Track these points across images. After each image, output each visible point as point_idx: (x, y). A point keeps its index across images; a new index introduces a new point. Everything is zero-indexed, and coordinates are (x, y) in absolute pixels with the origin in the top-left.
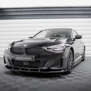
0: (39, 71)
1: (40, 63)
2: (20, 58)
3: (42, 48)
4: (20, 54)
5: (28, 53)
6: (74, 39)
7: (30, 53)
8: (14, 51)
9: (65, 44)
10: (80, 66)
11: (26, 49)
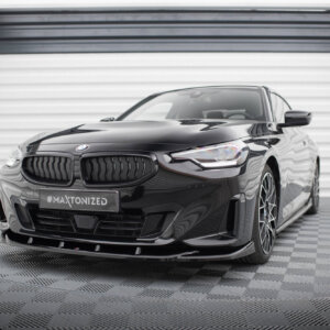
0: (138, 251)
1: (143, 218)
2: (63, 201)
3: (150, 160)
4: (63, 182)
5: (95, 178)
6: (280, 126)
7: (102, 177)
8: (39, 169)
9: (245, 142)
10: (301, 232)
11: (86, 161)
